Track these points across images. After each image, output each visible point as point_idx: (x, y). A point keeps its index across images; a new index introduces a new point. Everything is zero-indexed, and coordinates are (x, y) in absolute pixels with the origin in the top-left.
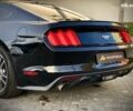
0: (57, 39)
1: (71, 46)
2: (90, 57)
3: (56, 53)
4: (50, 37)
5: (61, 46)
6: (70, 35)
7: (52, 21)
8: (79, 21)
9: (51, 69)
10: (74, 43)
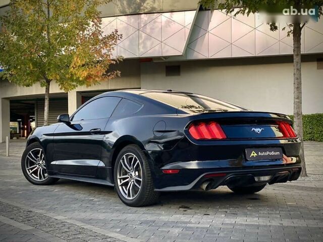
0: (199, 132)
1: (215, 140)
2: (238, 152)
3: (200, 147)
4: (192, 130)
5: (203, 140)
6: (214, 128)
7: (192, 114)
8: (226, 112)
9: (193, 165)
10: (219, 137)
